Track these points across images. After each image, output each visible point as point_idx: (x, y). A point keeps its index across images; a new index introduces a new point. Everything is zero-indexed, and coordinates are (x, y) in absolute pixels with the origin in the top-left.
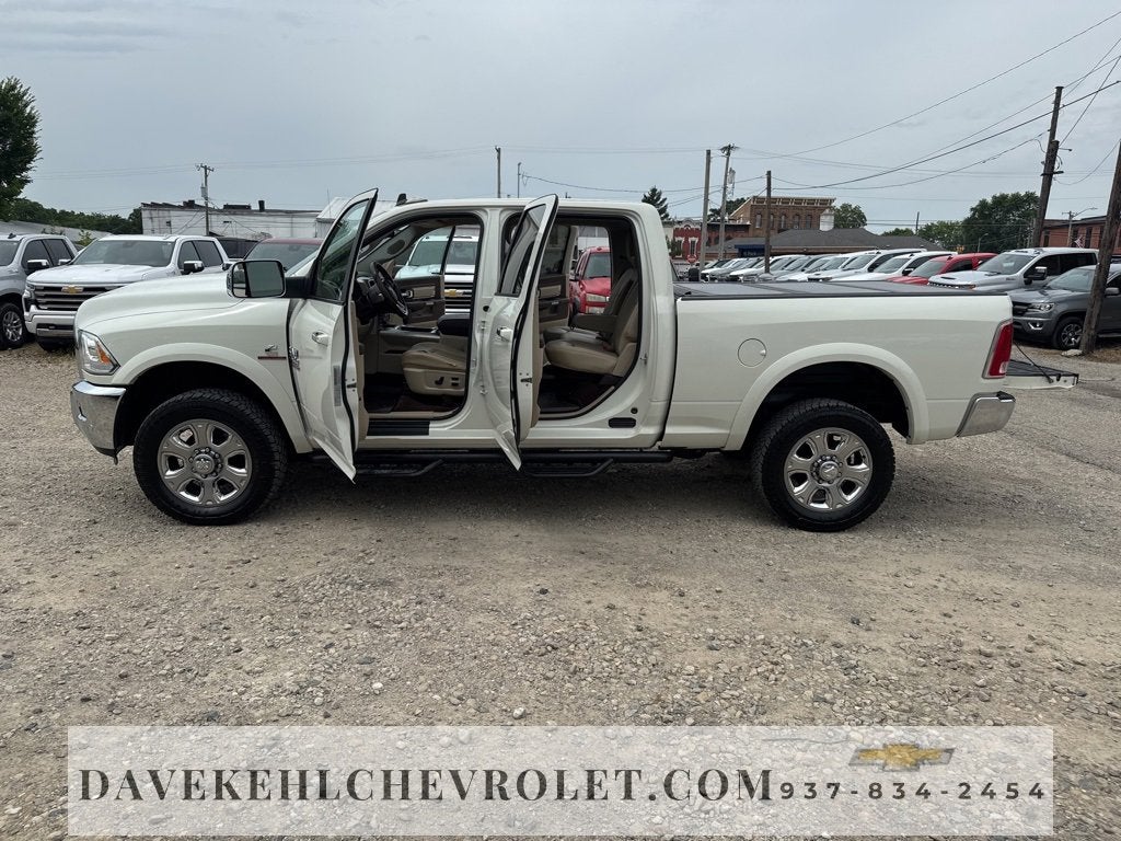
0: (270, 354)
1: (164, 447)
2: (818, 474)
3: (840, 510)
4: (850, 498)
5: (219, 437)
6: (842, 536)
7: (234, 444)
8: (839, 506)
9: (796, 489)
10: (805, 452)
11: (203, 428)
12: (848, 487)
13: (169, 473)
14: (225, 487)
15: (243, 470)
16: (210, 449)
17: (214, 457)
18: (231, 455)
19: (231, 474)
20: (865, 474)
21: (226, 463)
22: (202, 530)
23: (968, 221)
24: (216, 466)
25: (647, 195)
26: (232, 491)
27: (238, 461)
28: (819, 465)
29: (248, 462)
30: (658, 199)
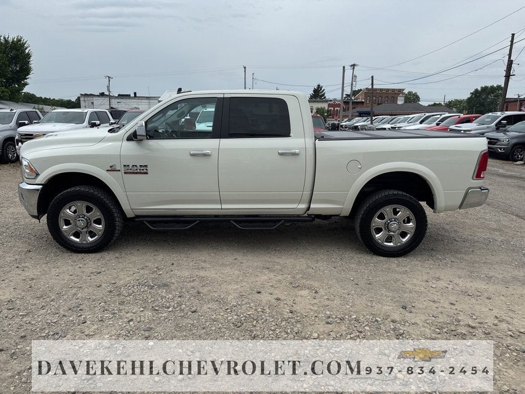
0: (113, 169)
1: (62, 214)
2: (388, 228)
3: (400, 246)
4: (404, 240)
5: (89, 210)
6: (400, 259)
7: (96, 213)
8: (399, 244)
9: (377, 236)
10: (382, 217)
11: (81, 205)
12: (403, 235)
13: (65, 227)
14: (92, 234)
15: (101, 226)
16: (85, 216)
17: (86, 220)
18: (95, 219)
19: (95, 228)
20: (412, 228)
21: (92, 222)
22: (81, 256)
23: (469, 99)
24: (87, 224)
25: (316, 88)
26: (95, 236)
27: (98, 222)
28: (388, 224)
29: (103, 221)
30: (321, 89)
